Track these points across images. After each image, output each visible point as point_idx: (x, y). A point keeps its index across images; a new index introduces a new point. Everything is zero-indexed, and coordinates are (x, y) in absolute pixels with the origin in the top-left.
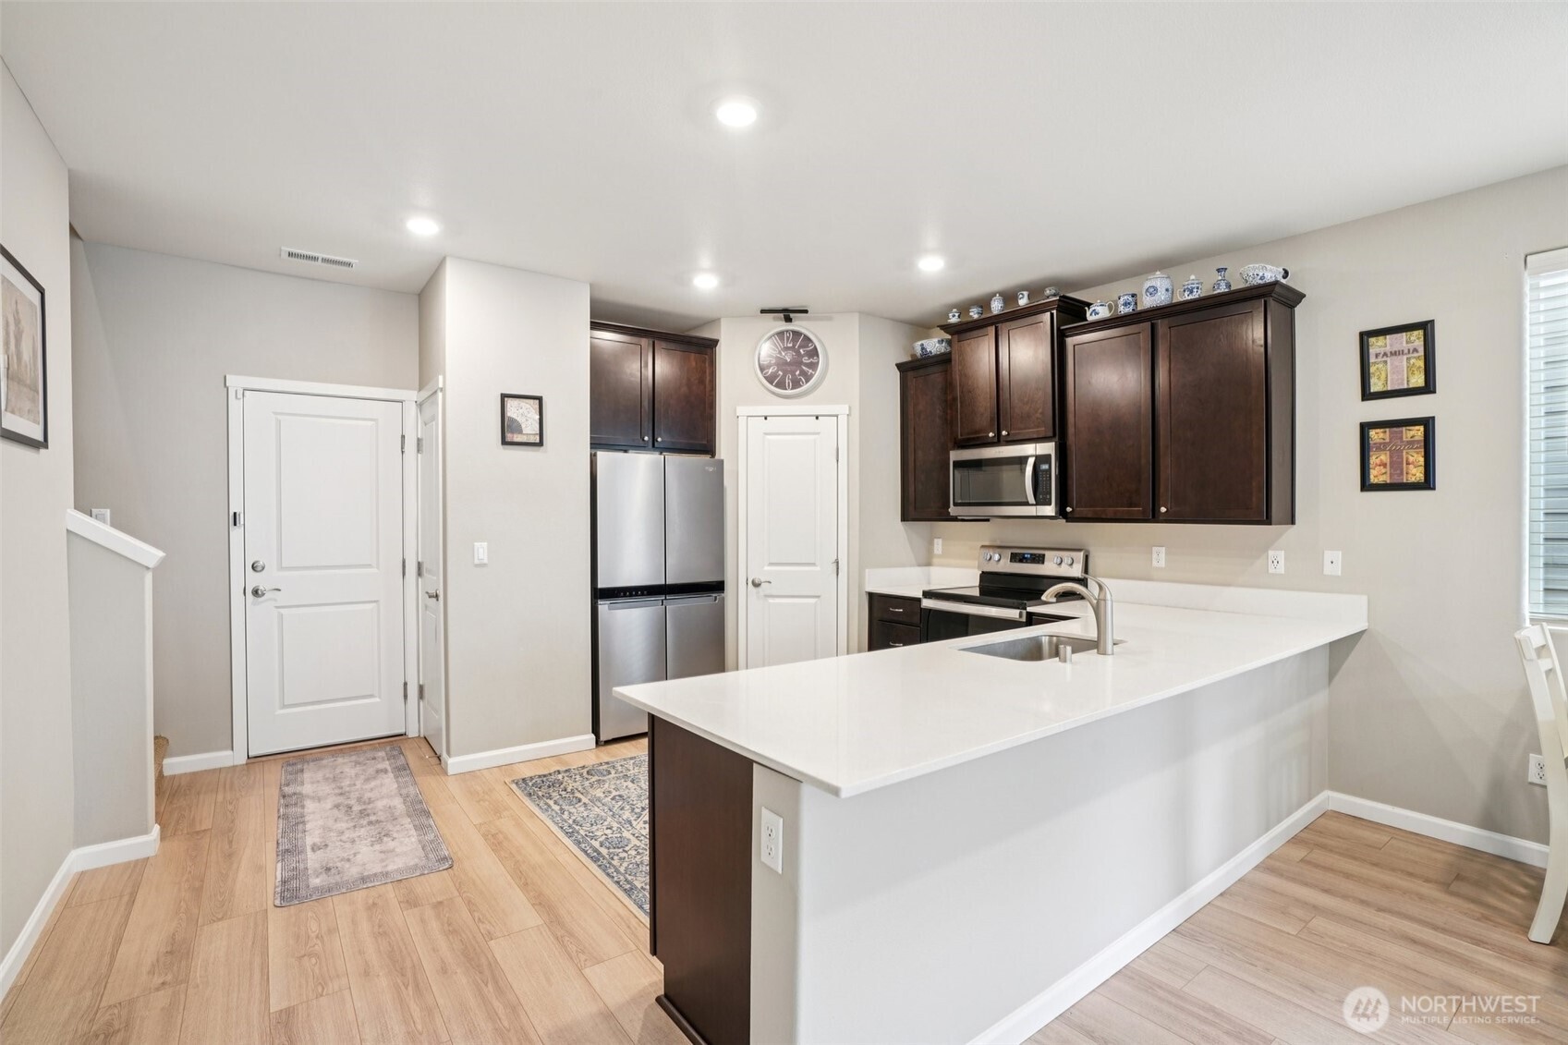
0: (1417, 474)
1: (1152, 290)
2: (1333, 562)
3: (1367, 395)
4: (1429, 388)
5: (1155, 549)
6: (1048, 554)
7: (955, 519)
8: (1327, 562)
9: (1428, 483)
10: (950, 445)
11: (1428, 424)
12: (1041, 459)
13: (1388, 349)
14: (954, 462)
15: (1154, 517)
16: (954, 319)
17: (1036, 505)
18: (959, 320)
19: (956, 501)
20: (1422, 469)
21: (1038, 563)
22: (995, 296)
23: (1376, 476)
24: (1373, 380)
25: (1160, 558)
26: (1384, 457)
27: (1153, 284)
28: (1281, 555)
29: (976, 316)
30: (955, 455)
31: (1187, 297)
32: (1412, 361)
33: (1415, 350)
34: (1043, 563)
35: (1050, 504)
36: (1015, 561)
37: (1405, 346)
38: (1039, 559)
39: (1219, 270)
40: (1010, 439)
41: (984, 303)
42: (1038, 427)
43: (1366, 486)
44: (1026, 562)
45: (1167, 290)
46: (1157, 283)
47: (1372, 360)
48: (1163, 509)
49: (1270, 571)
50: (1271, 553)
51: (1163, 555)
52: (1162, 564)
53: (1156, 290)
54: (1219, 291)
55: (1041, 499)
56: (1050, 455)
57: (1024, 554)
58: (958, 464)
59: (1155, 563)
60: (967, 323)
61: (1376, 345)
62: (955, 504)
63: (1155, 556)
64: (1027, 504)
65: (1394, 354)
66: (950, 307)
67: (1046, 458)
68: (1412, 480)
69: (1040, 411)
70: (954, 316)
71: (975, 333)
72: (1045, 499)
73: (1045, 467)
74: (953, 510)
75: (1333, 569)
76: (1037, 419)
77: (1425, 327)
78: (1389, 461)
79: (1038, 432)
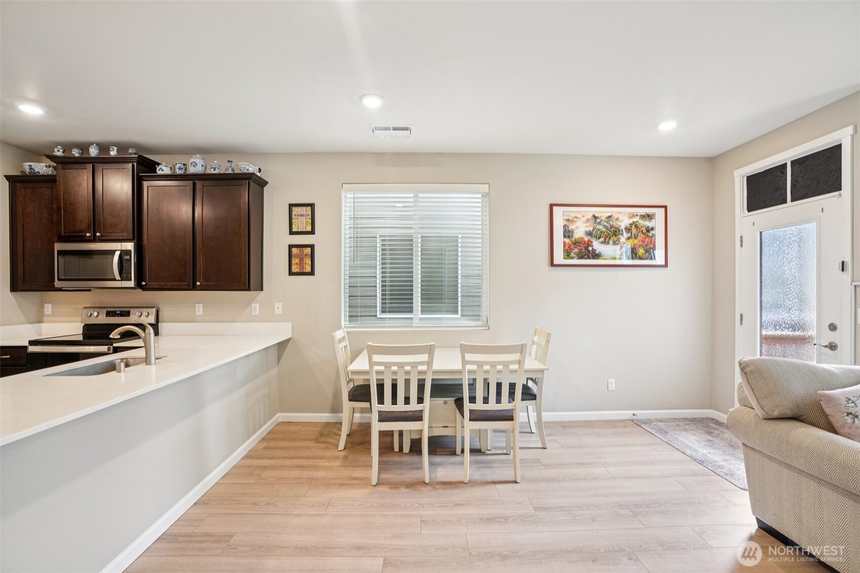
0: (308, 269)
1: (194, 164)
2: (278, 308)
3: (291, 233)
4: (312, 232)
5: (197, 305)
6: (132, 311)
7: (60, 290)
8: (276, 308)
9: (312, 273)
10: (55, 239)
11: (312, 247)
12: (124, 253)
13: (299, 213)
14: (58, 251)
15: (194, 288)
16: (58, 152)
17: (121, 280)
18: (63, 154)
19: (60, 277)
20: (310, 266)
21: (126, 316)
22: (93, 145)
23: (295, 269)
24: (294, 226)
25: (199, 310)
26: (297, 261)
27: (195, 161)
28: (257, 306)
29: (77, 155)
30: (58, 246)
31: (212, 172)
32: (307, 219)
33: (308, 215)
34: (129, 315)
35: (131, 280)
36: (110, 316)
37: (305, 213)
38: (126, 314)
39: (229, 162)
40: (102, 238)
41: (84, 147)
42: (123, 233)
43: (291, 273)
44: (118, 316)
45: (202, 166)
46: (197, 161)
47: (293, 217)
48: (198, 283)
49: (253, 314)
50: (253, 305)
51: (201, 309)
52: (201, 313)
53: (196, 164)
54: (228, 172)
55: (124, 276)
56: (131, 251)
57: (116, 311)
58: (60, 253)
59: (197, 313)
60: (70, 158)
61: (295, 210)
62: (59, 280)
63: (197, 309)
64: (115, 280)
65: (302, 215)
66: (57, 144)
67: (128, 252)
68: (307, 271)
69: (124, 223)
70: (58, 151)
71: (76, 166)
72: (127, 277)
73: (128, 257)
74: (57, 284)
75: (279, 311)
76: (122, 227)
77: (312, 206)
78: (299, 262)
79: (123, 236)
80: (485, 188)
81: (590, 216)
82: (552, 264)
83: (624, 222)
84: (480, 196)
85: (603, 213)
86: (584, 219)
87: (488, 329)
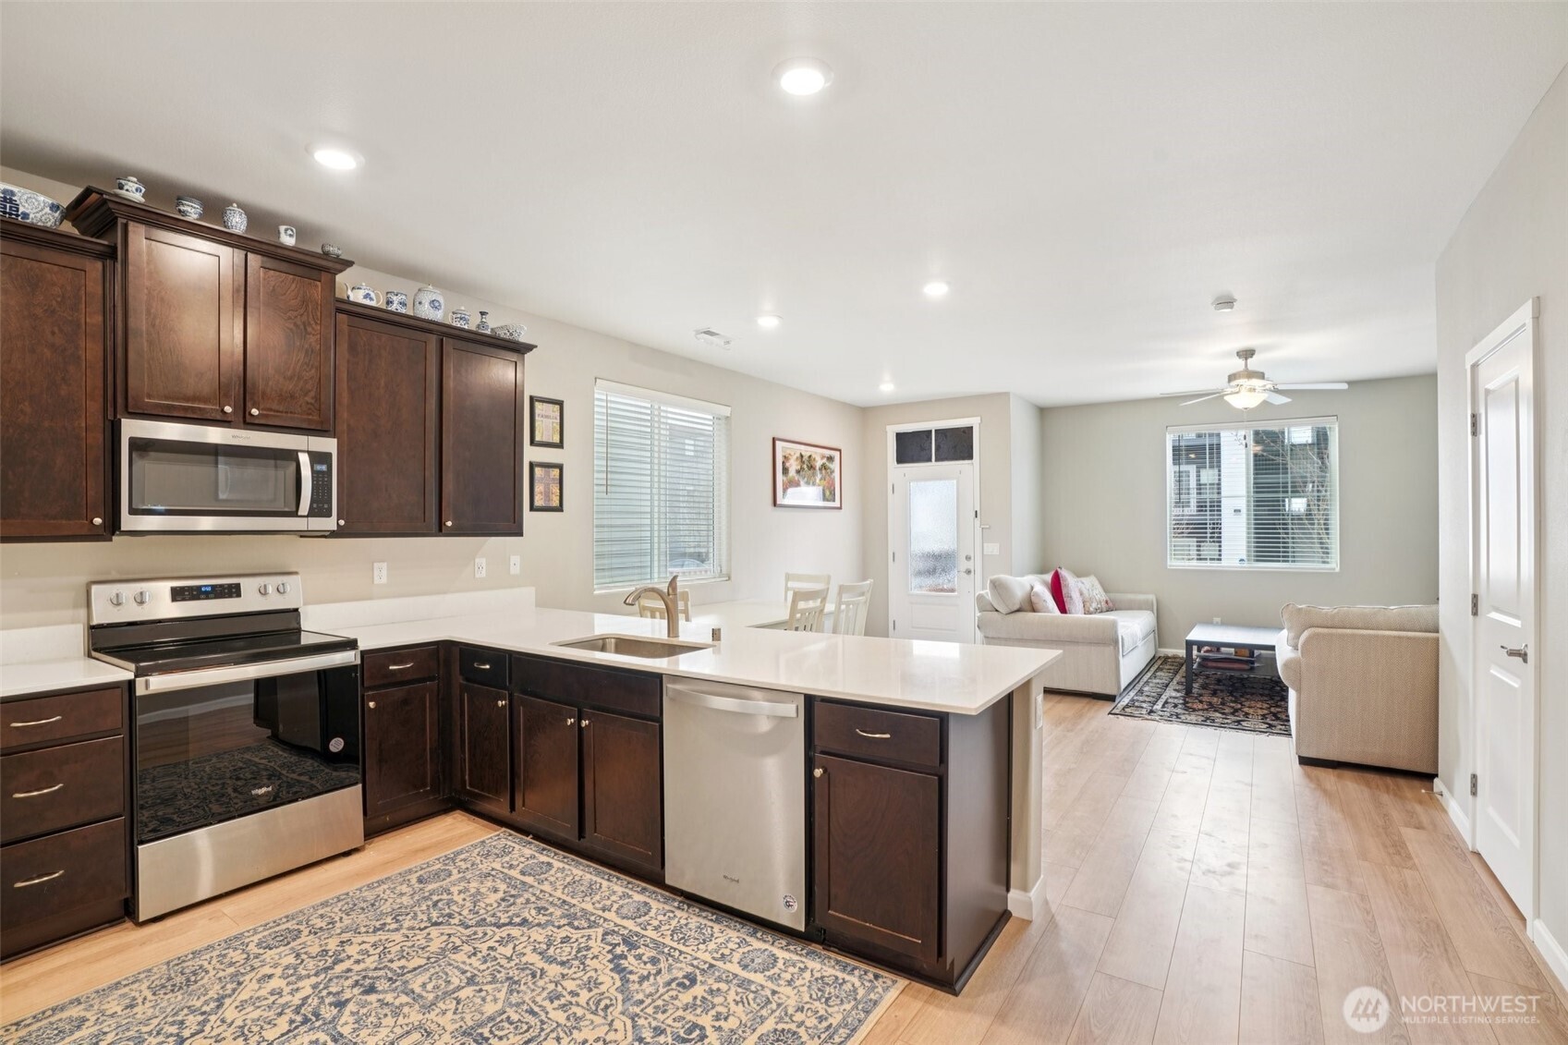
0: (556, 503)
1: (437, 304)
2: (515, 564)
3: (533, 443)
4: (560, 445)
5: (374, 565)
6: (244, 583)
8: (518, 565)
9: (560, 507)
10: (127, 408)
11: (560, 467)
12: (317, 458)
13: (544, 413)
14: (132, 440)
15: (440, 530)
17: (307, 516)
19: (134, 506)
20: (558, 498)
21: (230, 596)
22: (234, 206)
23: (539, 501)
24: (537, 432)
25: (381, 574)
26: (542, 488)
28: (484, 560)
30: (132, 428)
32: (555, 425)
33: (556, 418)
34: (239, 595)
35: (330, 516)
36: (184, 600)
37: (552, 414)
38: (234, 591)
39: (483, 314)
42: (308, 414)
43: (533, 508)
44: (207, 598)
47: (537, 418)
48: (449, 524)
49: (477, 576)
50: (477, 560)
51: (384, 572)
52: (384, 580)
55: (319, 509)
56: (331, 454)
57: (199, 587)
58: (139, 445)
59: (377, 581)
61: (539, 408)
62: (133, 511)
63: (376, 572)
64: (294, 514)
65: (546, 417)
67: (325, 457)
68: (554, 505)
69: (311, 394)
72: (324, 509)
73: (324, 468)
74: (128, 522)
75: (515, 570)
76: (308, 403)
77: (560, 404)
78: (543, 490)
79: (309, 421)
80: (726, 411)
81: (798, 455)
82: (775, 504)
83: (818, 464)
84: (711, 418)
85: (807, 451)
86: (795, 457)
87: (729, 579)
